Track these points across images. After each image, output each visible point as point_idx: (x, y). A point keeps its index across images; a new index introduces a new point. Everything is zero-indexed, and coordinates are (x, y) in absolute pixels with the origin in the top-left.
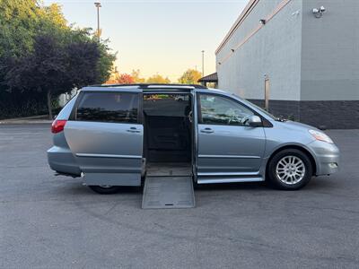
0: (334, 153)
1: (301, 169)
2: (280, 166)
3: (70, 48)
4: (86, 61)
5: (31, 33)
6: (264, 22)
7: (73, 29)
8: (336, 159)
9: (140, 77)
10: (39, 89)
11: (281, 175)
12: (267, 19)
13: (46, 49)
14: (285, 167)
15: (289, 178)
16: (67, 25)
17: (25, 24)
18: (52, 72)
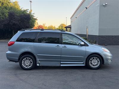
0: (111, 56)
1: (98, 62)
2: (91, 61)
3: (21, 16)
4: (26, 21)
5: (8, 11)
6: (86, 8)
7: (22, 10)
8: (111, 58)
9: (46, 26)
10: (10, 30)
11: (91, 64)
12: (87, 7)
13: (12, 16)
14: (93, 61)
15: (94, 65)
16: (20, 8)
17: (6, 8)
18: (14, 24)
